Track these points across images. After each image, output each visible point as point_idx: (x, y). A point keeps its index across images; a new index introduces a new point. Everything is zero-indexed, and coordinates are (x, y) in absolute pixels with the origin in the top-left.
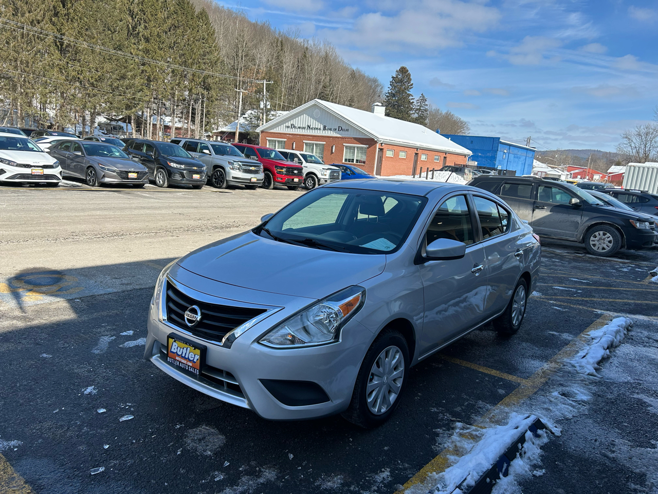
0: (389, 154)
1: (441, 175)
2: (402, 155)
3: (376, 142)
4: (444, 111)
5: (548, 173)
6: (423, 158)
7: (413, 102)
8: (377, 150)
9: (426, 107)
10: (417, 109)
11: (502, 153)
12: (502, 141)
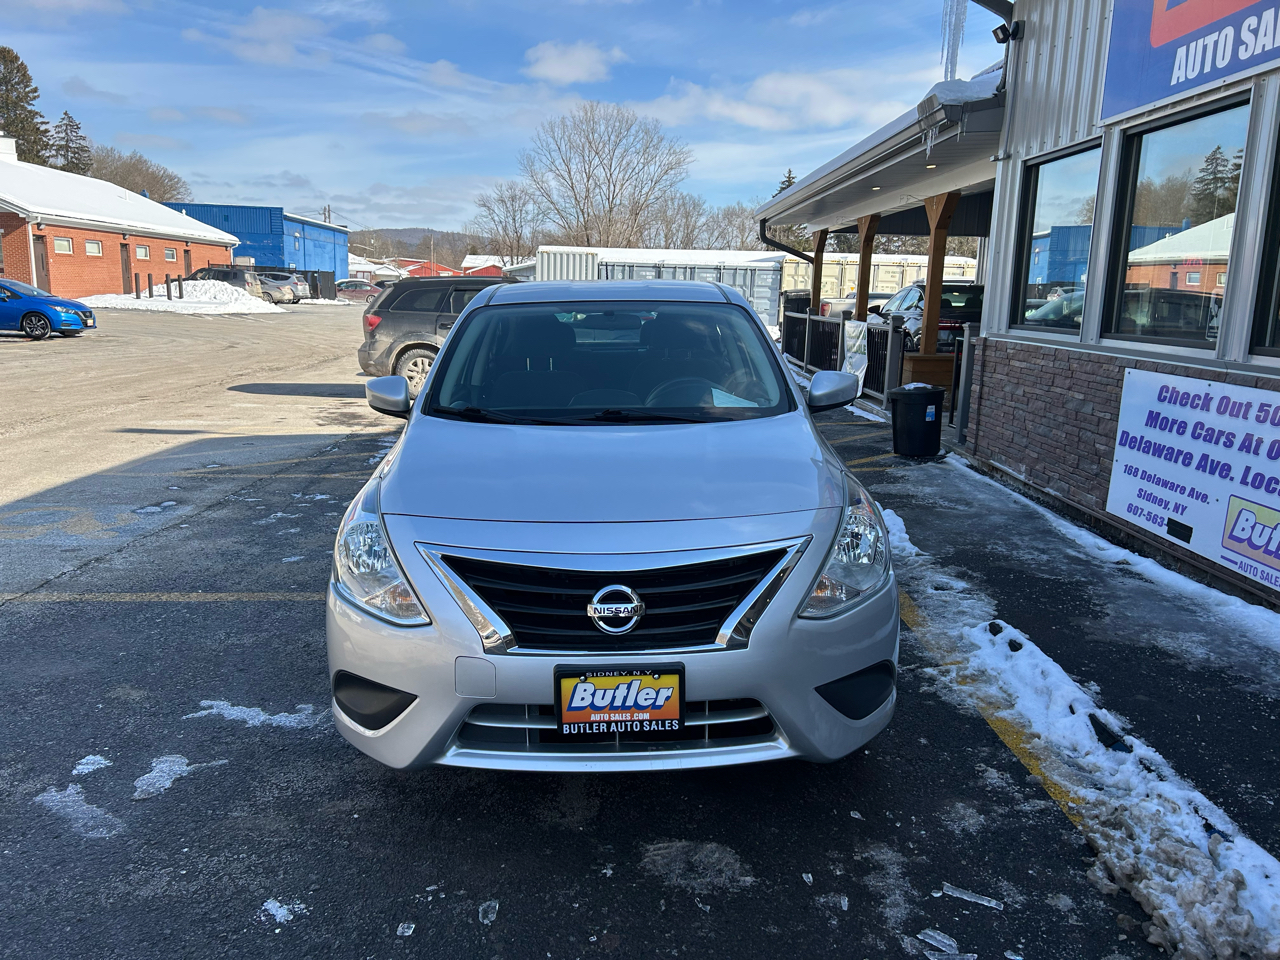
0: (61, 247)
1: (198, 289)
2: (92, 249)
3: (24, 222)
4: (126, 154)
5: (378, 273)
6: (141, 253)
7: (47, 131)
8: (31, 238)
9: (82, 142)
10: (61, 147)
11: (292, 239)
12: (288, 215)
